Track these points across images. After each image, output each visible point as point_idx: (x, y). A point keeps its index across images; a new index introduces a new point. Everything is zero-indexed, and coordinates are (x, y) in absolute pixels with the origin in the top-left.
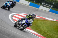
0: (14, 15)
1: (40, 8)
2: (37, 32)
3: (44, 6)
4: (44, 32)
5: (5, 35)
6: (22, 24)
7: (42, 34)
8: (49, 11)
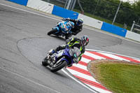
6: (56, 58)
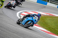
0: (22, 13)
1: (47, 5)
2: (45, 29)
3: (51, 3)
4: (52, 28)
5: (14, 33)
7: (51, 31)
8: (57, 7)
